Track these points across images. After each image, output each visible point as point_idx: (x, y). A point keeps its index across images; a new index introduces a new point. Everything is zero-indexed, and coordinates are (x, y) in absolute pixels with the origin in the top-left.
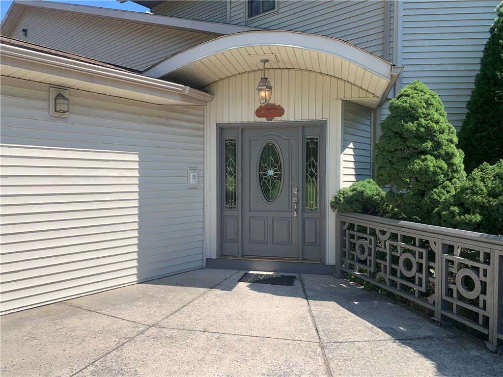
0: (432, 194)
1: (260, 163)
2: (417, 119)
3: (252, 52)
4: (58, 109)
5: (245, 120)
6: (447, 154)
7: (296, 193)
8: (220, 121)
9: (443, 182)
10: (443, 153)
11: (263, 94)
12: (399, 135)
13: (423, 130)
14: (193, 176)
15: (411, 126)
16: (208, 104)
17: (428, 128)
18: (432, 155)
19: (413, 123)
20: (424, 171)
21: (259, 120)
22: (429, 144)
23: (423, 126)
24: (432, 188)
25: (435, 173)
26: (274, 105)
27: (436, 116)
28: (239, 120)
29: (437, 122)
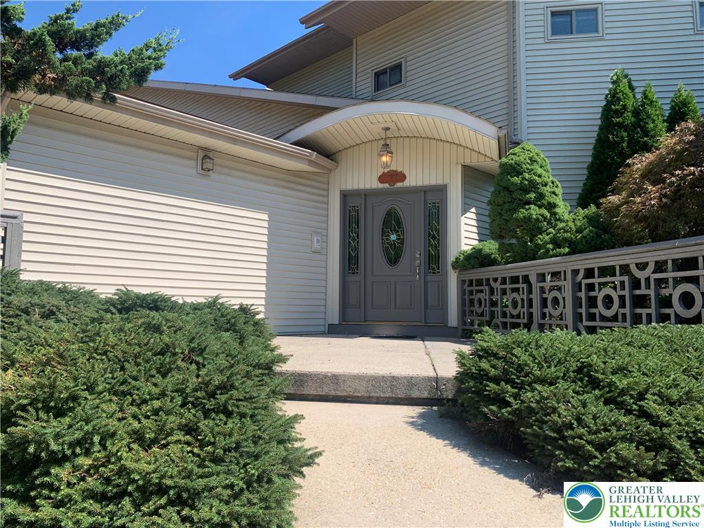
0: (537, 240)
1: (383, 229)
2: (522, 174)
3: (374, 121)
4: (204, 167)
5: (368, 187)
6: (549, 203)
7: (418, 256)
8: (343, 188)
9: (547, 230)
10: (545, 202)
11: (384, 159)
12: (506, 189)
13: (526, 182)
14: (318, 240)
15: (516, 180)
16: (333, 172)
17: (530, 181)
18: (535, 205)
19: (518, 177)
20: (528, 219)
21: (381, 186)
22: (532, 196)
23: (526, 180)
24: (537, 235)
25: (537, 220)
26: (396, 171)
27: (540, 171)
28: (362, 187)
29: (540, 176)
